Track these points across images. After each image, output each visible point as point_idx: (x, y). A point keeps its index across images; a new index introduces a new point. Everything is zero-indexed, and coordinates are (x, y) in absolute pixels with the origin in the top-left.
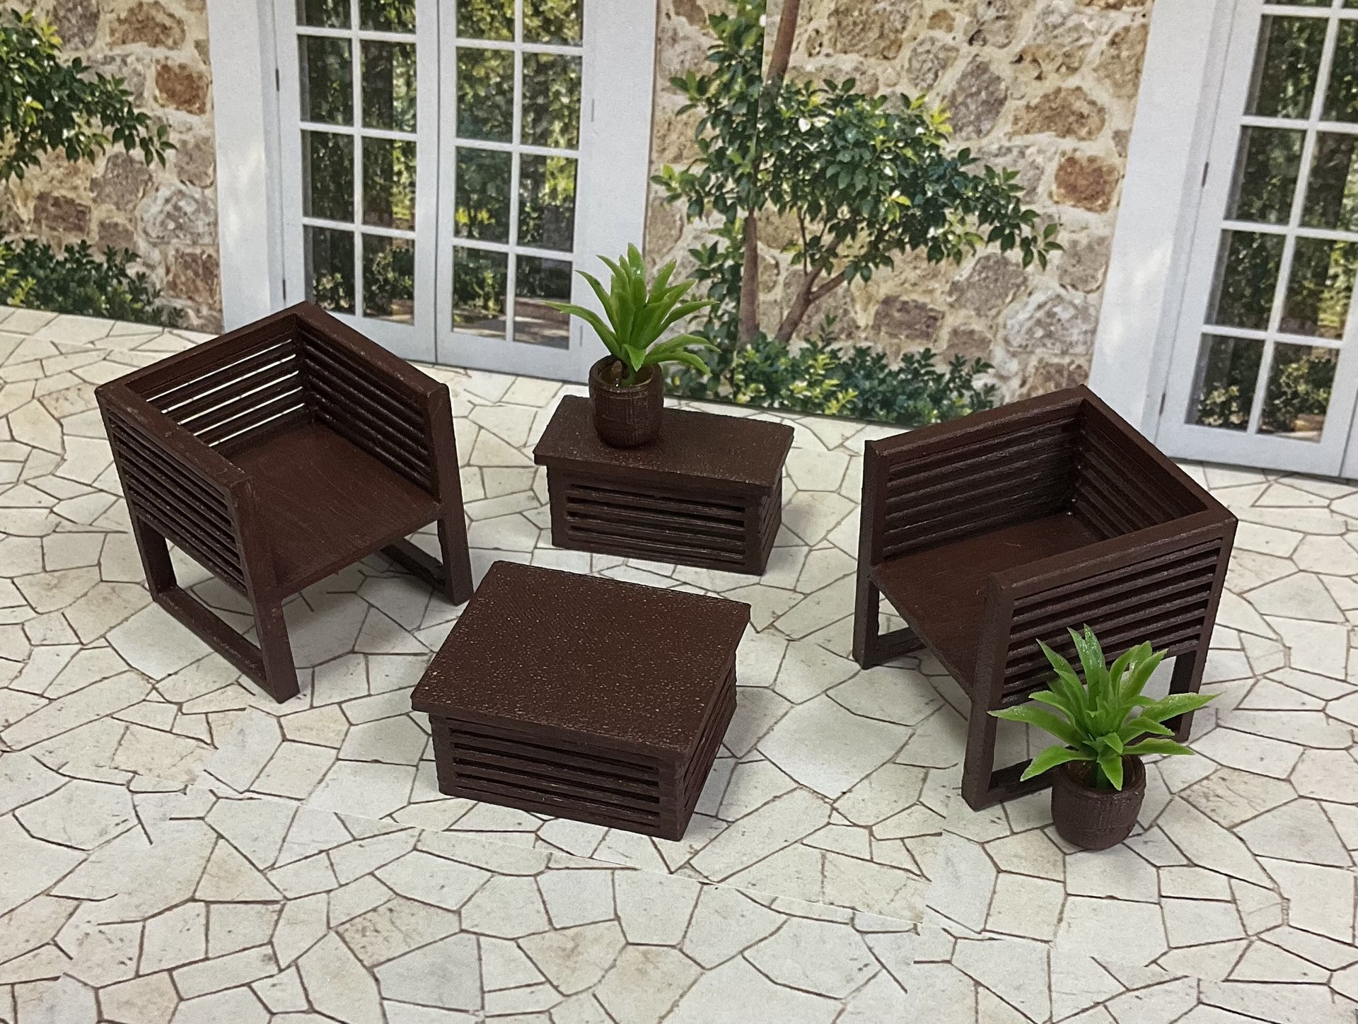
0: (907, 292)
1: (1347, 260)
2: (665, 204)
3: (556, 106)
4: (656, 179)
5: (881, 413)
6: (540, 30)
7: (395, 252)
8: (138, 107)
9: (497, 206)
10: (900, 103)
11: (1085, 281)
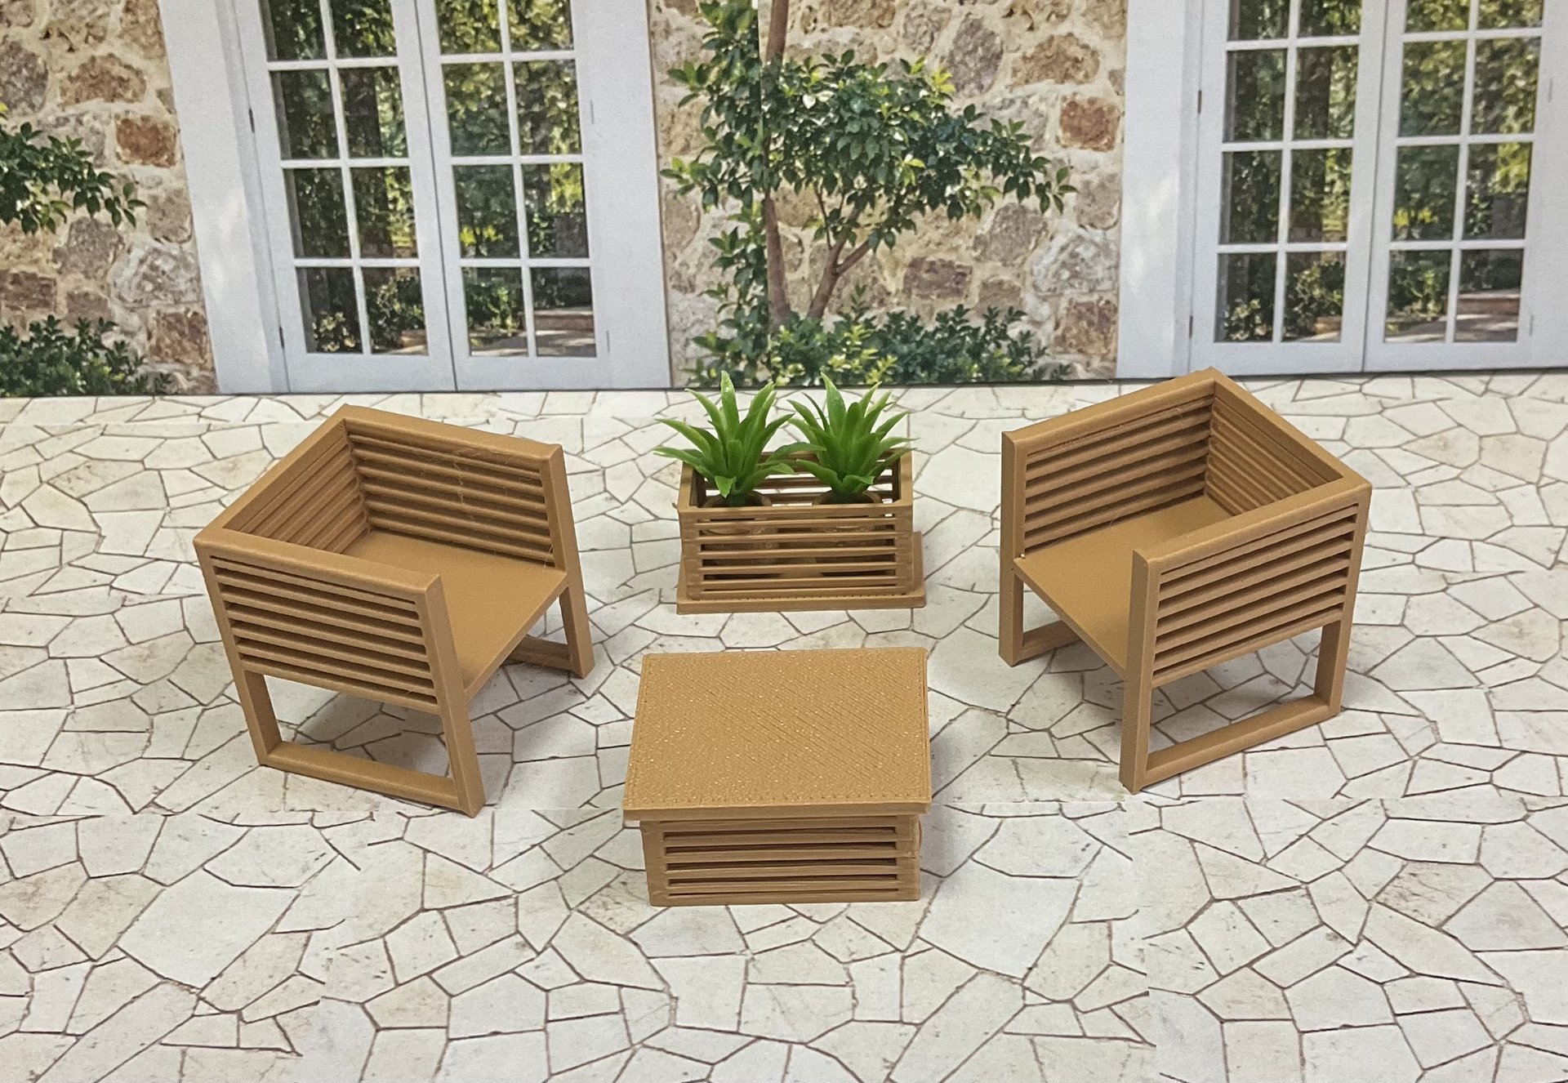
0: (933, 252)
1: (1340, 166)
2: (679, 197)
3: (553, 112)
4: (666, 173)
5: (923, 375)
6: (528, 38)
7: (399, 282)
8: (99, 166)
9: (503, 221)
10: (900, 69)
11: (1103, 219)
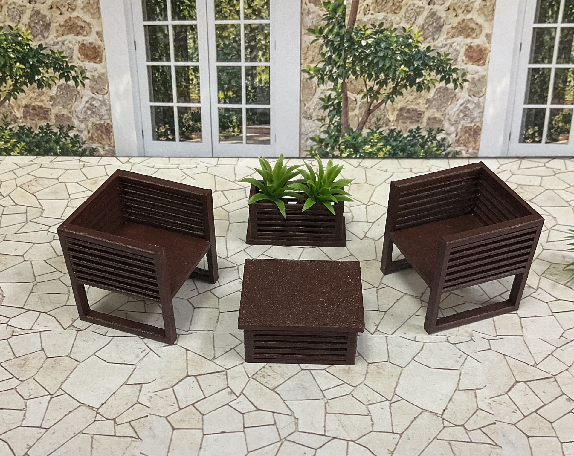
0: (409, 105)
1: (573, 75)
2: (308, 80)
3: (259, 45)
4: (304, 71)
5: (401, 154)
6: (251, 14)
7: (192, 113)
8: (71, 63)
9: (236, 89)
10: (402, 31)
11: (478, 93)
